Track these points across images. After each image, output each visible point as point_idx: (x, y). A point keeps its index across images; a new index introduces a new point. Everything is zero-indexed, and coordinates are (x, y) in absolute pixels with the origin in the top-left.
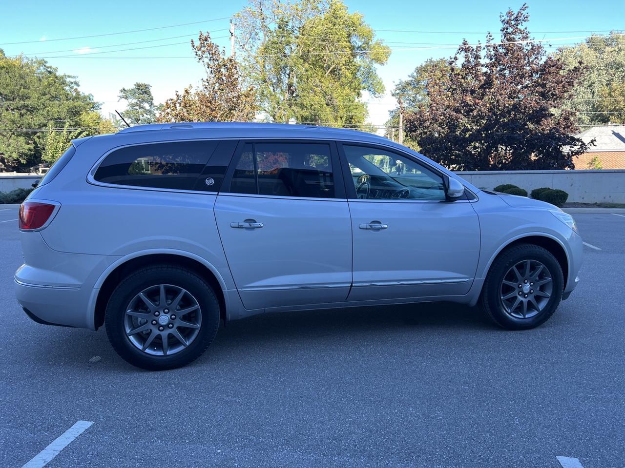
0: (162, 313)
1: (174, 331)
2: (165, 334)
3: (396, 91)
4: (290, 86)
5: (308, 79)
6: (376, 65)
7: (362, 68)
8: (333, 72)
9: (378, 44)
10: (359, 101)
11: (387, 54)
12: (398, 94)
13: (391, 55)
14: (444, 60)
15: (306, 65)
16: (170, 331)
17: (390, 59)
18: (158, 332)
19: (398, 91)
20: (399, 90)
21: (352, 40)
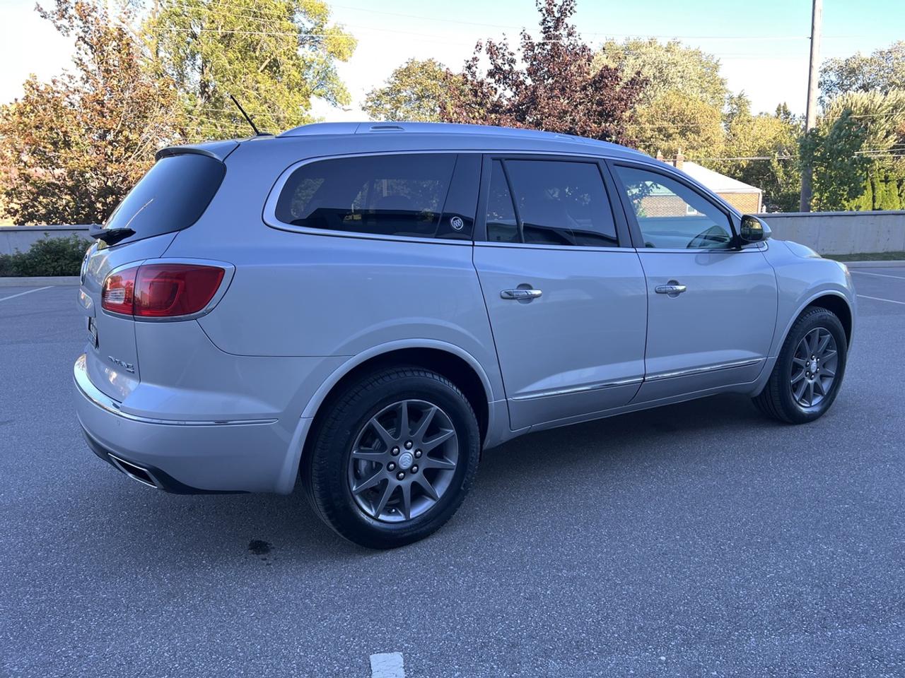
0: (403, 449)
1: (418, 477)
2: (406, 483)
3: (367, 102)
4: (204, 85)
5: (235, 77)
6: (336, 63)
7: (314, 65)
8: (269, 67)
9: (338, 30)
10: (308, 115)
11: (351, 45)
12: (371, 107)
13: (357, 48)
14: (433, 61)
15: (230, 55)
16: (414, 478)
17: (355, 53)
18: (398, 482)
19: (370, 104)
20: (371, 101)
21: (296, 20)
